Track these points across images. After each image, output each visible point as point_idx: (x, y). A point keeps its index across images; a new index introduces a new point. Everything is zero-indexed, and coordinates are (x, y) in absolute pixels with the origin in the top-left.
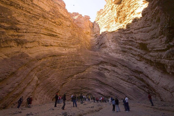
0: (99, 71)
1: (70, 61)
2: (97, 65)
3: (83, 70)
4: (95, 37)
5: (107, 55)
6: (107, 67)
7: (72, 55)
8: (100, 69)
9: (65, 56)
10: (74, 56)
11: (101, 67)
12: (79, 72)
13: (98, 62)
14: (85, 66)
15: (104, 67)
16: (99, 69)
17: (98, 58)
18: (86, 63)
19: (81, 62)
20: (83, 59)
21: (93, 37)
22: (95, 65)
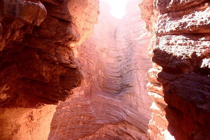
0: (116, 135)
1: (74, 116)
2: (115, 124)
3: (93, 131)
4: (116, 60)
5: (134, 111)
6: (131, 131)
7: (77, 105)
8: (120, 132)
9: (67, 108)
10: (79, 106)
11: (121, 130)
12: (85, 135)
13: (117, 120)
14: (95, 124)
15: (126, 131)
16: (117, 132)
17: (118, 112)
18: (97, 120)
19: (91, 117)
20: (93, 111)
21: (113, 59)
22: (112, 124)
